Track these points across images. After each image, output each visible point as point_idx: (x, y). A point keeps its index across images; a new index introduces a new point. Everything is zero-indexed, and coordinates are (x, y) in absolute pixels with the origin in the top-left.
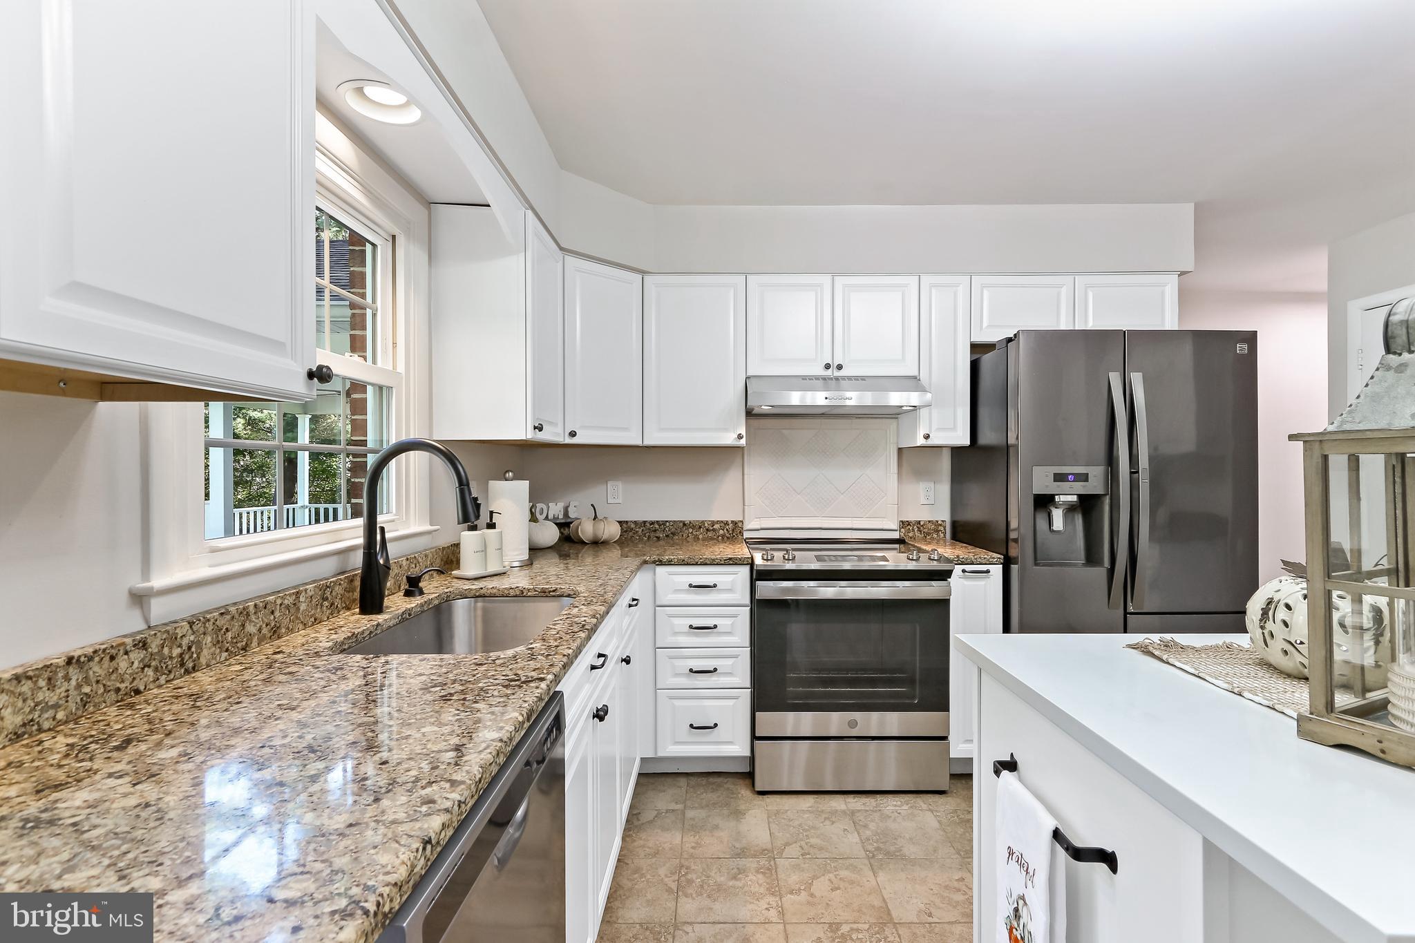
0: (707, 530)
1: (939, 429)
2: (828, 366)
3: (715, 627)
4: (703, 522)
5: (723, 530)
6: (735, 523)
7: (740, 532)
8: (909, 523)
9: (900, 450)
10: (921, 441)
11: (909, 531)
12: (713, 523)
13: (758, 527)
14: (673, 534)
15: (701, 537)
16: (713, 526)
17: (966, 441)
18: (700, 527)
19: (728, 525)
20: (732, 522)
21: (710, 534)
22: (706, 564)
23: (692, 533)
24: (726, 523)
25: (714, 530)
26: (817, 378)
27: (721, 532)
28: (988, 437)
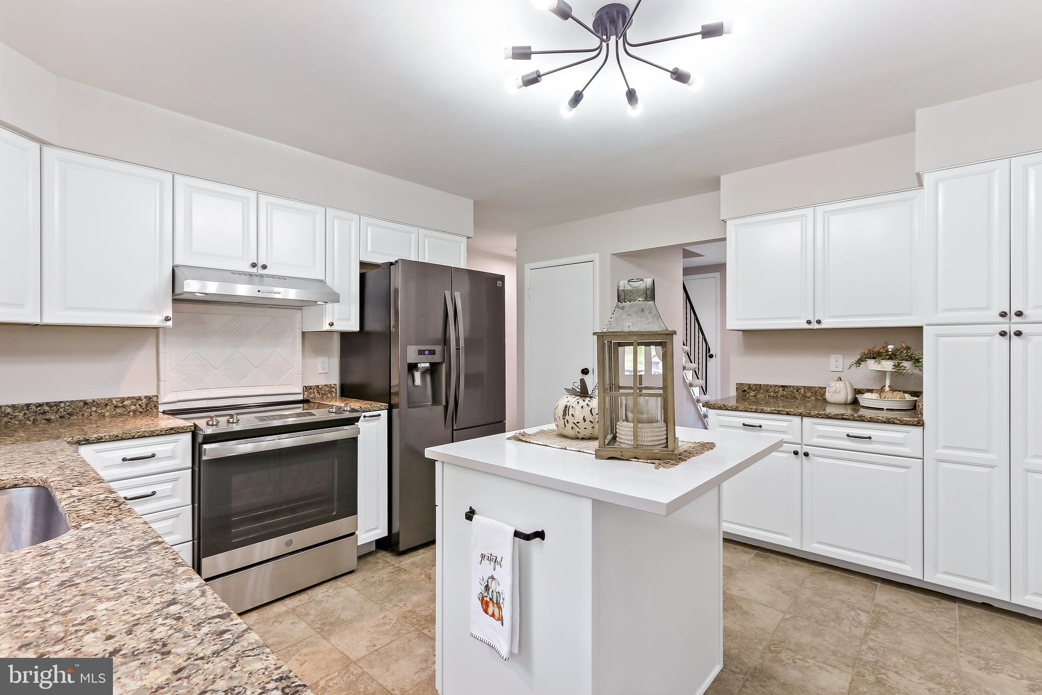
0: (116, 407)
1: (339, 319)
2: (254, 265)
3: (154, 493)
4: (110, 400)
5: (135, 405)
6: (149, 398)
7: (155, 406)
8: (310, 388)
9: (303, 333)
10: (326, 327)
11: (310, 393)
12: (123, 400)
13: (176, 400)
14: (70, 414)
15: (107, 414)
16: (122, 403)
17: (356, 328)
18: (106, 405)
19: (141, 400)
20: (146, 397)
21: (119, 411)
22: (145, 437)
23: (96, 411)
24: (140, 399)
25: (124, 406)
26: (244, 274)
27: (133, 407)
28: (370, 326)
